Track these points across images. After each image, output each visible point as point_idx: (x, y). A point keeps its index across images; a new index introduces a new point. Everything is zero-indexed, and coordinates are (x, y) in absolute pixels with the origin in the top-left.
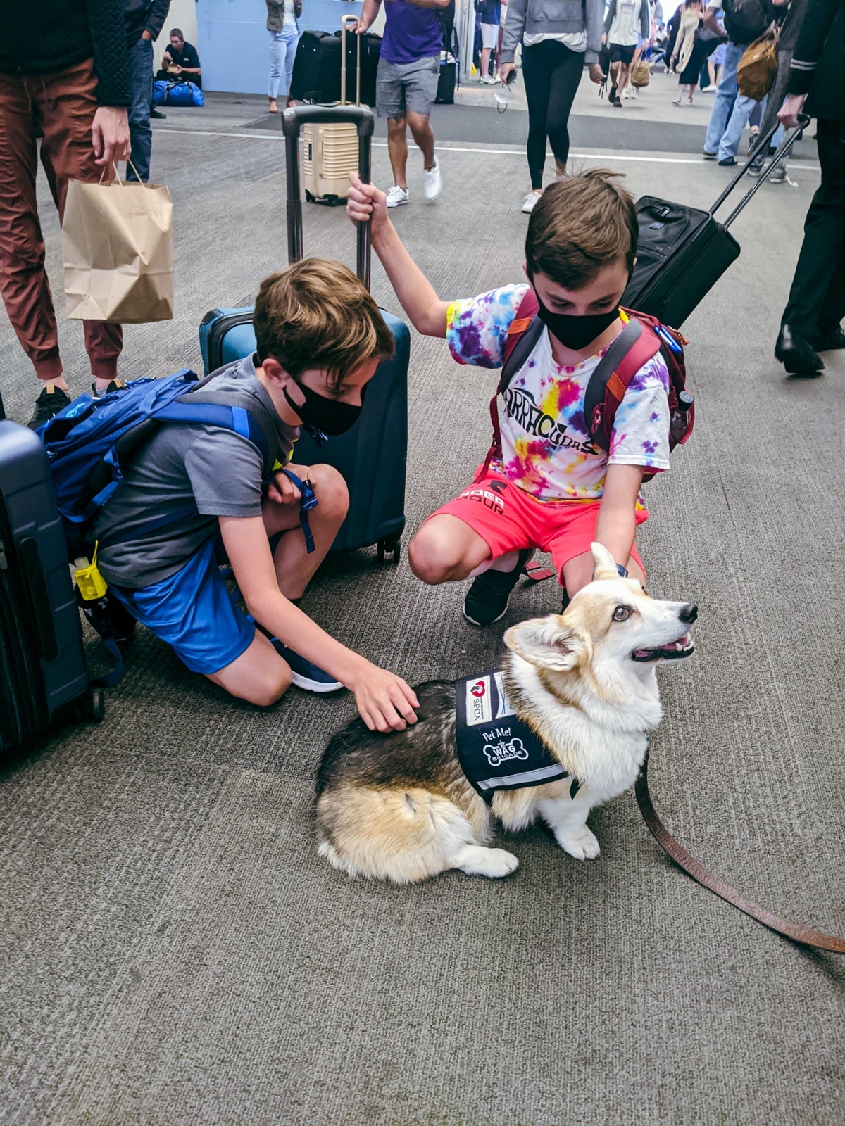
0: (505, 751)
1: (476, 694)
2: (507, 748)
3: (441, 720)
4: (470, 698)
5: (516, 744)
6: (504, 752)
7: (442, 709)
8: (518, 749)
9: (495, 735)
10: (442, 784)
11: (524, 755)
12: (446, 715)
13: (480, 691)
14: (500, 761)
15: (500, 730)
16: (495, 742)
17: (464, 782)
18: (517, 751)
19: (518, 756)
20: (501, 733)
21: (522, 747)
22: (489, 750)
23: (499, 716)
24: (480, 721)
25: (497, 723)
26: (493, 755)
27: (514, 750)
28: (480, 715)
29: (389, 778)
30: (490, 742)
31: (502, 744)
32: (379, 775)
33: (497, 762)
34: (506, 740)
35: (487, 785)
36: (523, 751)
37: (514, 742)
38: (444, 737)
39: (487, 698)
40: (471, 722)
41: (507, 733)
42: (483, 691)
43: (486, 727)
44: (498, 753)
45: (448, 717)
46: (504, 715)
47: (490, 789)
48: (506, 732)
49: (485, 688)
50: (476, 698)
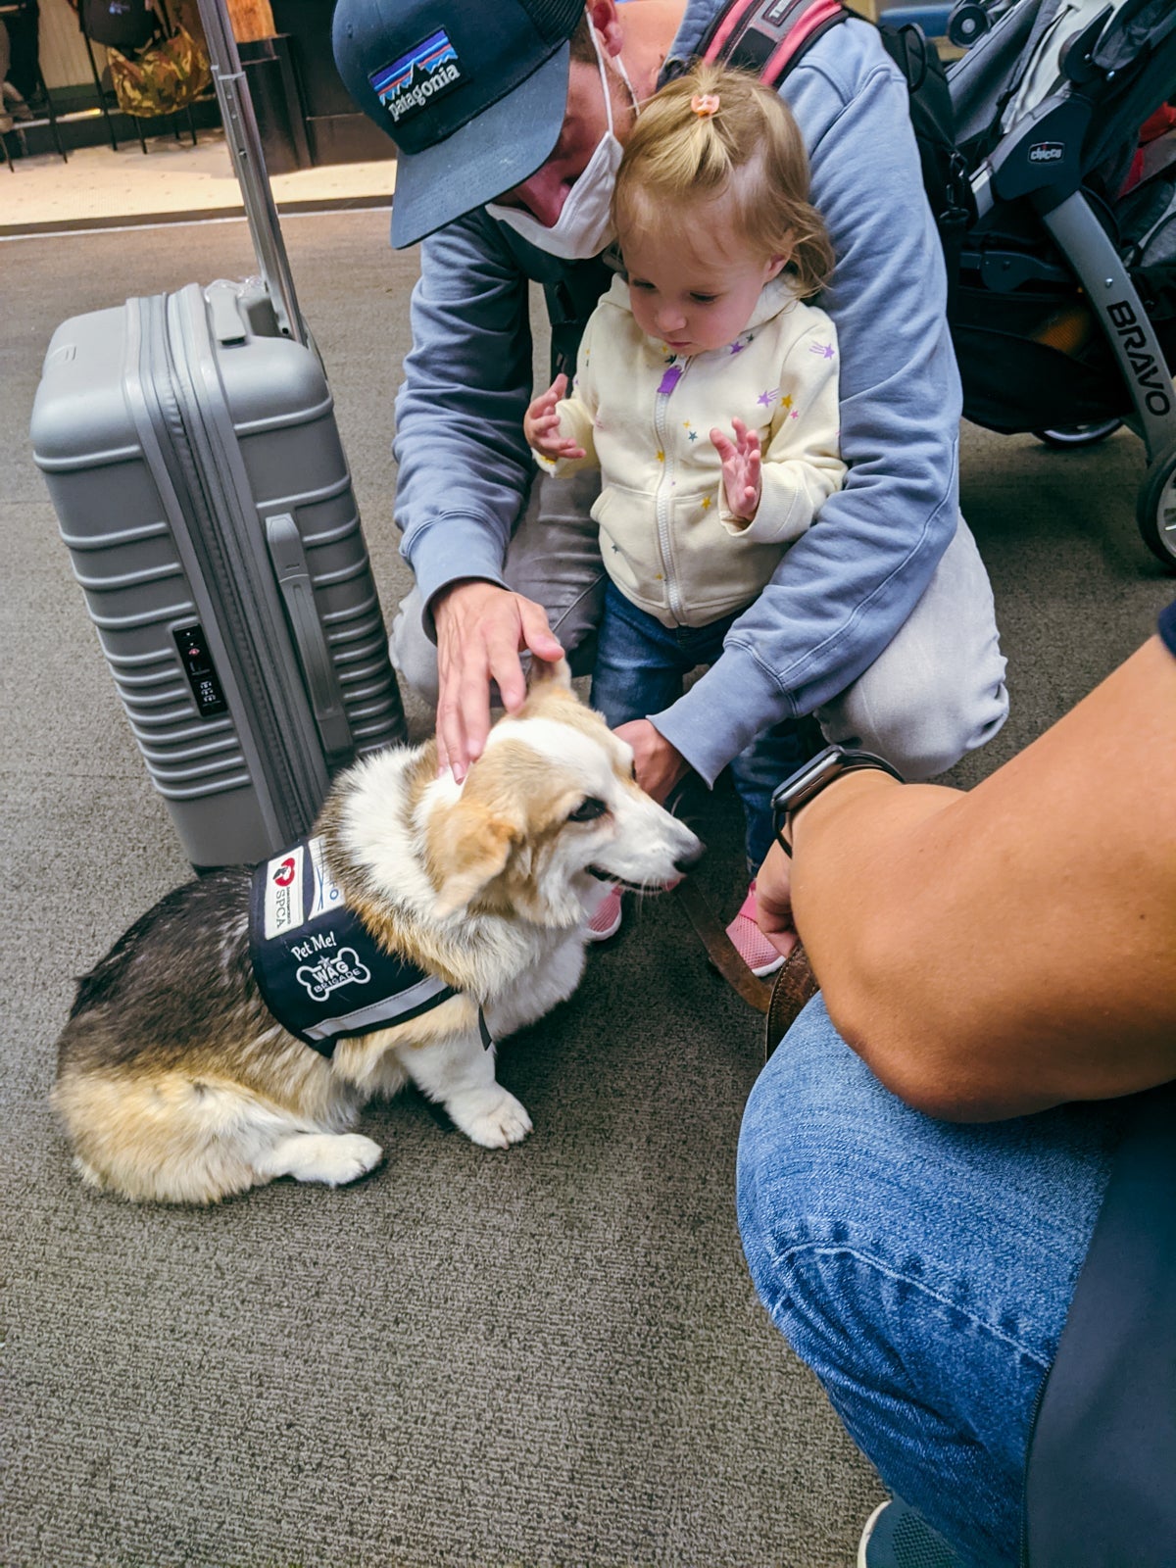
0: (332, 973)
1: (282, 882)
2: (334, 966)
3: (220, 934)
4: (272, 888)
5: (347, 958)
6: (331, 975)
7: (224, 916)
8: (352, 966)
9: (312, 947)
10: (233, 1047)
11: (363, 975)
12: (229, 924)
13: (286, 876)
14: (327, 991)
15: (317, 938)
16: (312, 960)
17: (278, 1036)
18: (350, 969)
19: (354, 979)
20: (320, 942)
21: (357, 963)
22: (306, 976)
23: (315, 913)
24: (285, 928)
25: (315, 927)
26: (314, 983)
27: (345, 969)
28: (285, 917)
29: (135, 1053)
30: (305, 961)
31: (325, 961)
32: (117, 1049)
33: (322, 994)
34: (330, 953)
35: (321, 1033)
36: (360, 969)
37: (344, 954)
38: (225, 962)
39: (297, 885)
40: (272, 930)
41: (329, 942)
42: (292, 875)
43: (297, 937)
44: (321, 978)
45: (233, 927)
46: (322, 911)
47: (327, 1038)
48: (328, 940)
49: (296, 868)
50: (280, 888)
